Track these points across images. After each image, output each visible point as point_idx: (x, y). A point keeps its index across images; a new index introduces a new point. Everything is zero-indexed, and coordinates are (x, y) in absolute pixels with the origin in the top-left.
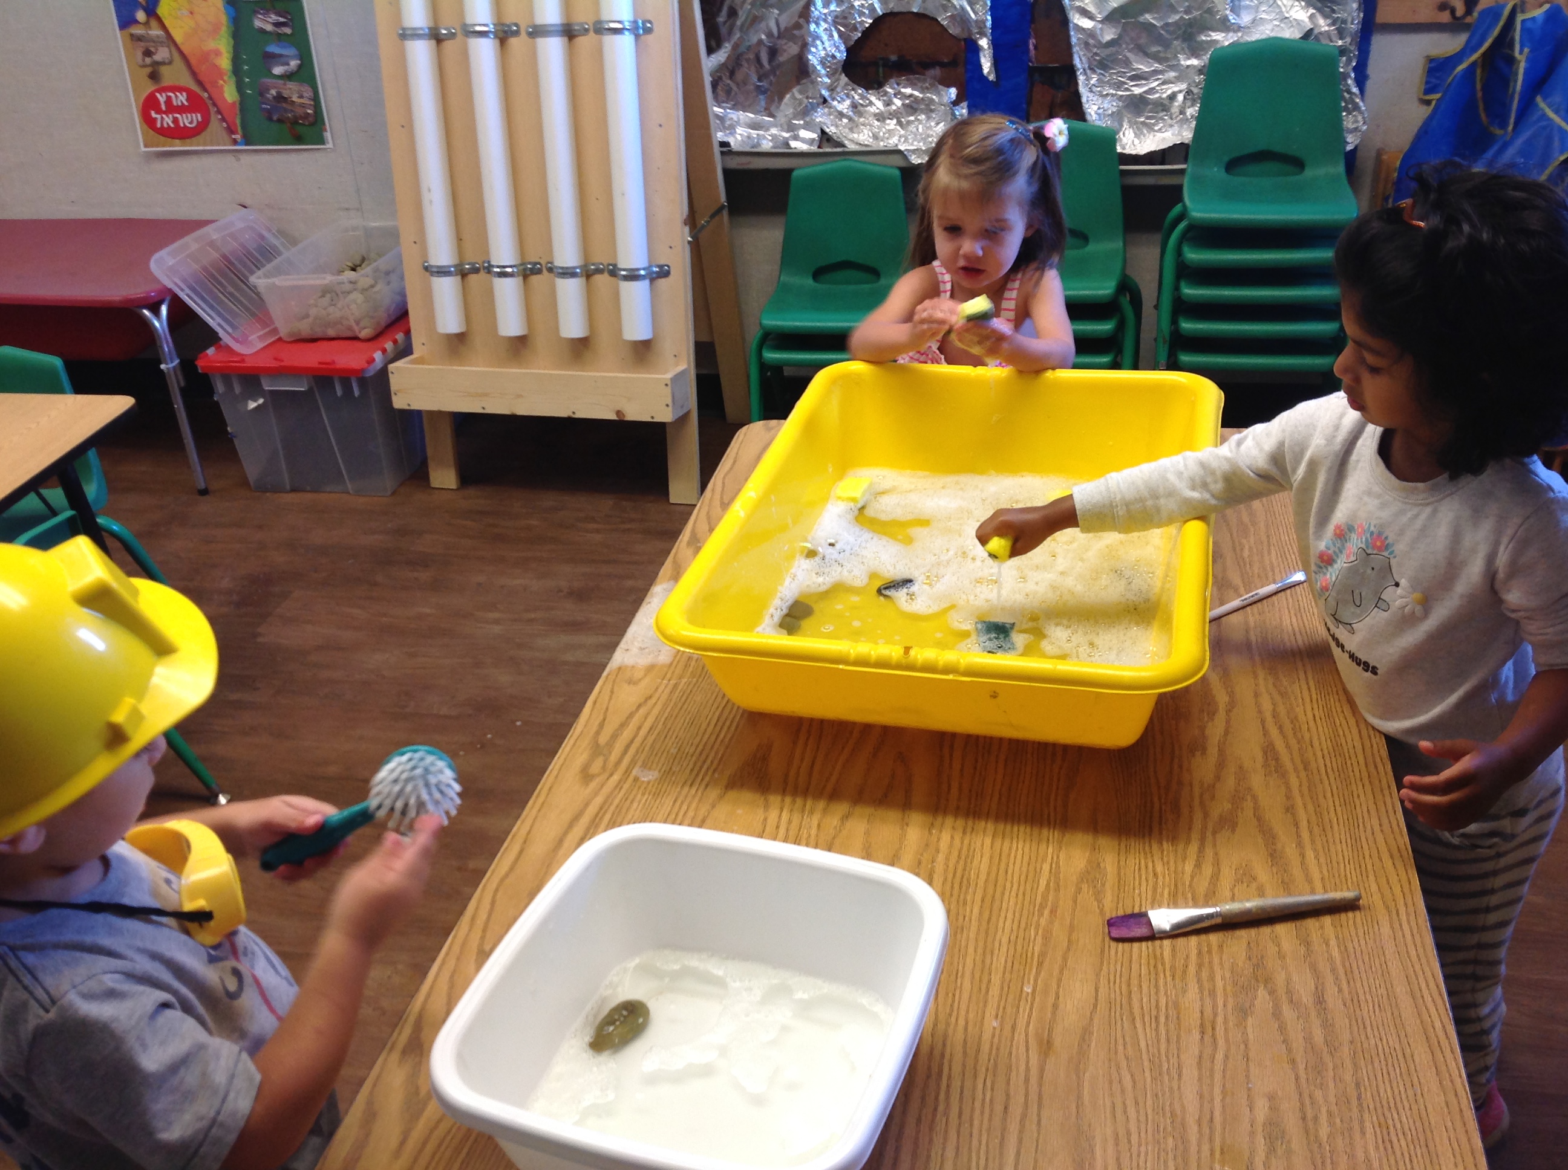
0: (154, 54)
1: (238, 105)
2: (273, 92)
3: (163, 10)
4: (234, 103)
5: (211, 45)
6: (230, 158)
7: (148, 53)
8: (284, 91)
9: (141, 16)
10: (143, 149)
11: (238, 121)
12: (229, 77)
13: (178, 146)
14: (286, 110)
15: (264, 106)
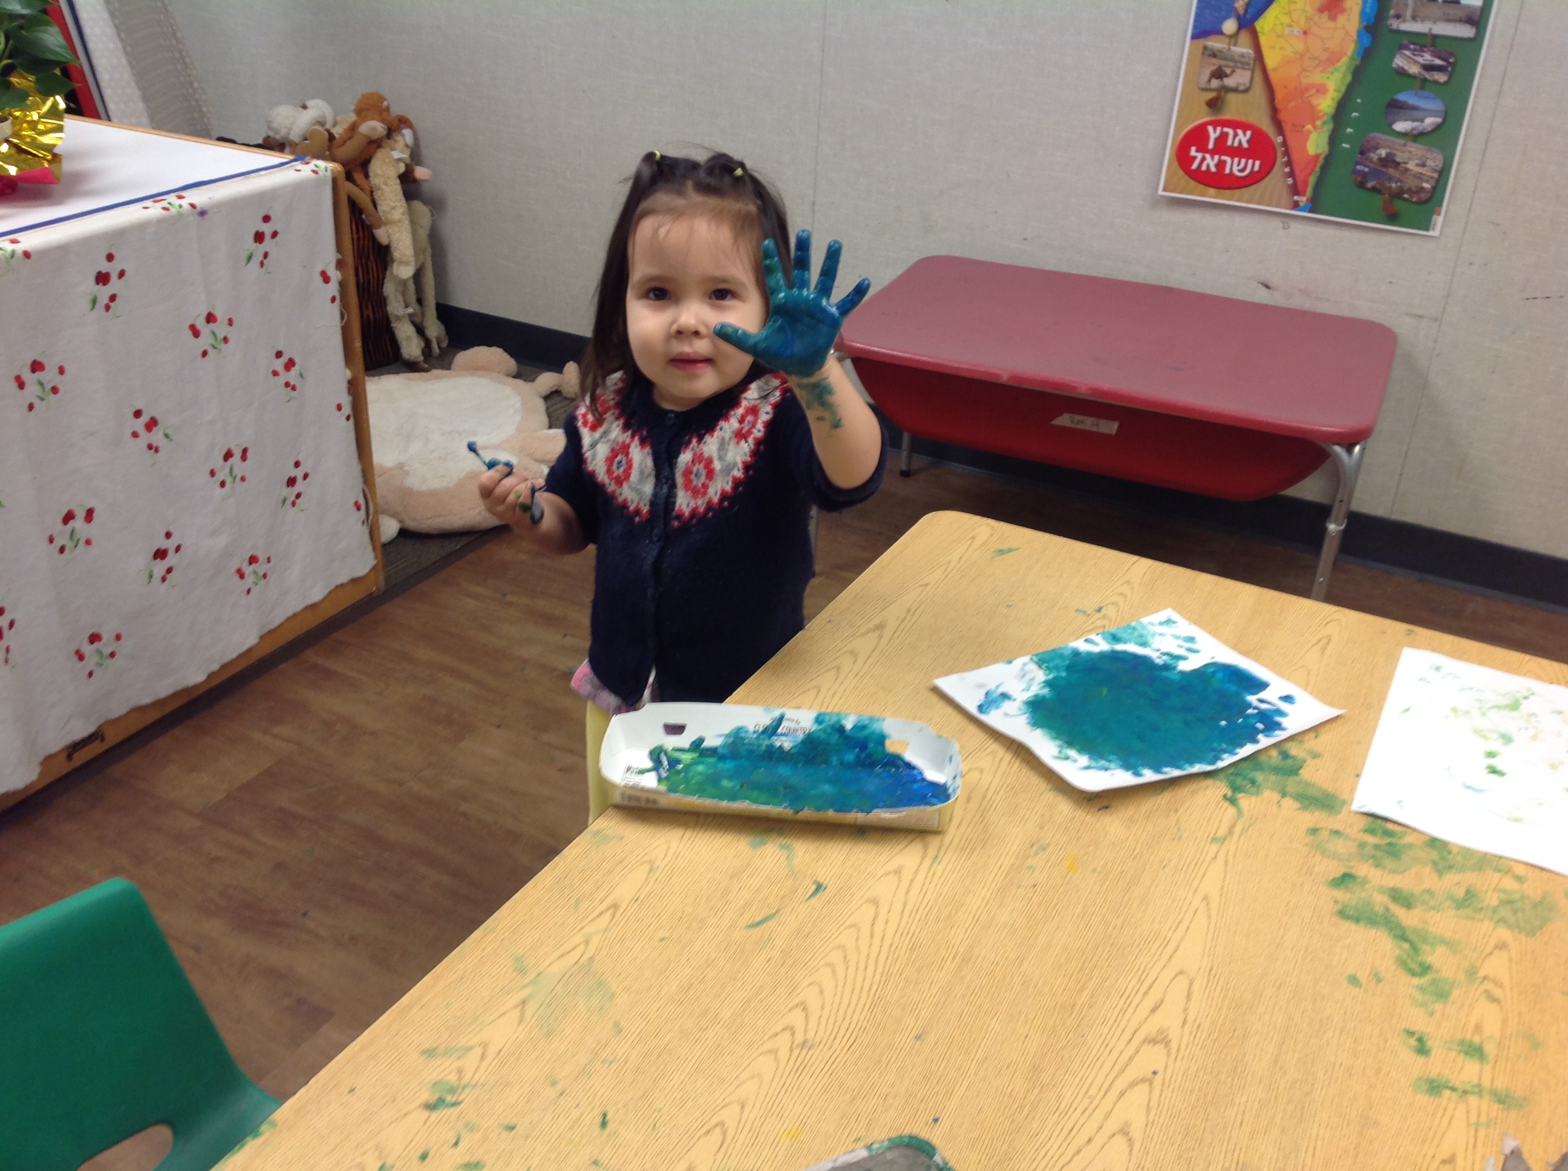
0: (1227, 76)
1: (1321, 161)
2: (1383, 152)
3: (1265, 24)
4: (1317, 156)
5: (1318, 78)
6: (1277, 223)
7: (1219, 74)
8: (1398, 153)
9: (1230, 26)
10: (1160, 192)
11: (1312, 180)
12: (1324, 123)
13: (1211, 196)
14: (1391, 179)
15: (1359, 167)
